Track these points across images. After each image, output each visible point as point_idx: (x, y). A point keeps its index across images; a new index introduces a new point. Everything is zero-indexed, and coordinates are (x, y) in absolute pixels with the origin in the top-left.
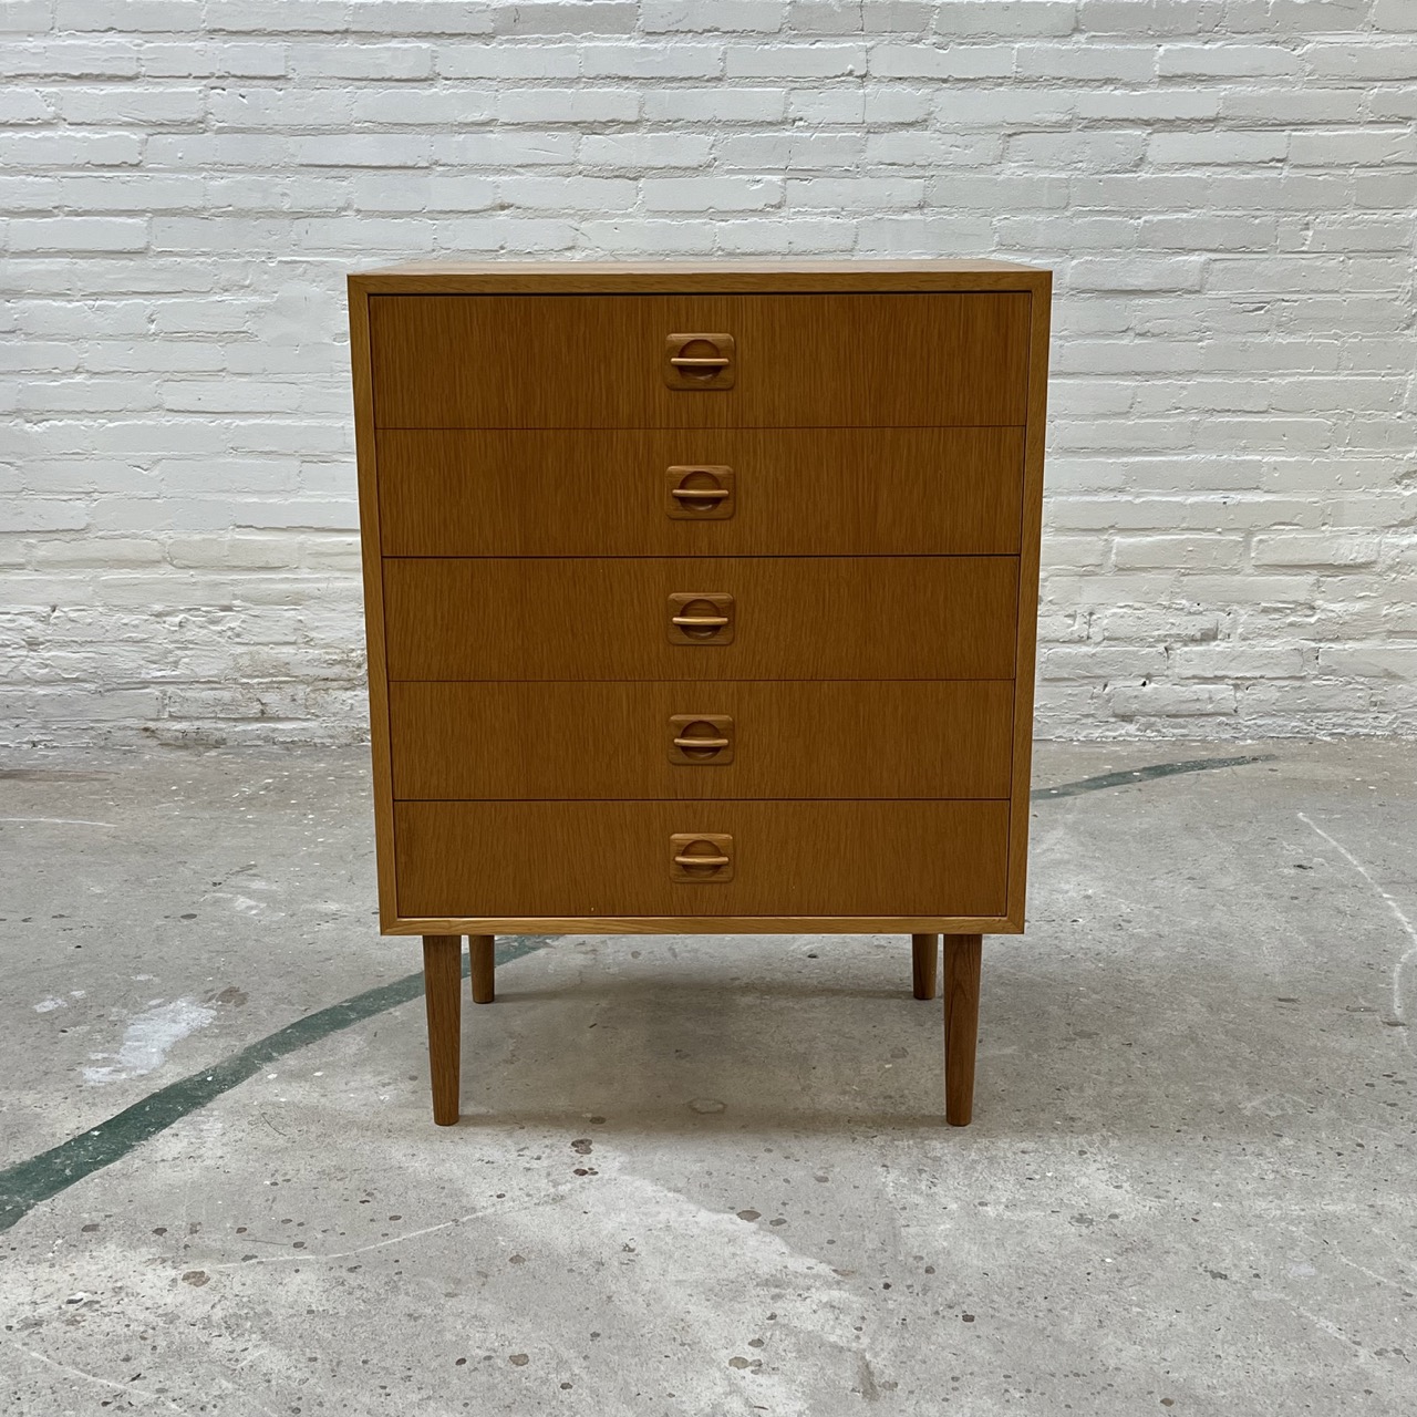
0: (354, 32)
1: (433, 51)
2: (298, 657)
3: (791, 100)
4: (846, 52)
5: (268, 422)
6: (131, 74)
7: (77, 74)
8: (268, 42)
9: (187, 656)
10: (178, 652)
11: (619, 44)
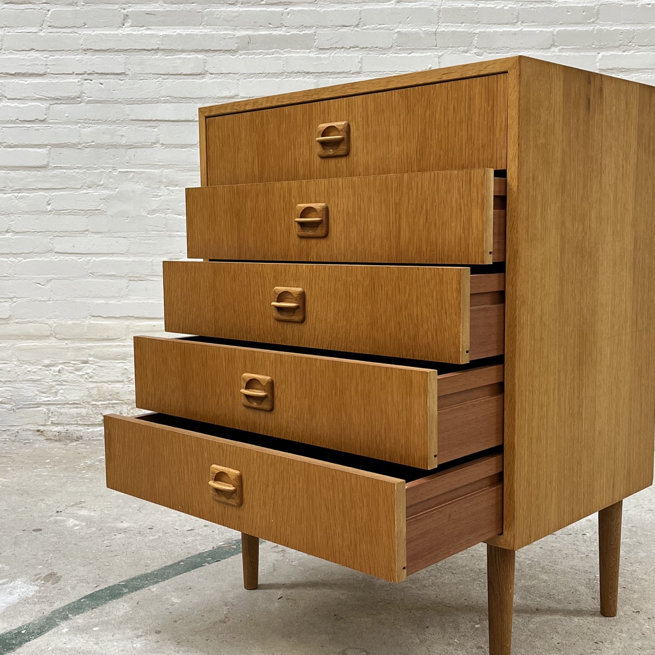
0: (162, 50)
1: (204, 59)
2: (124, 389)
4: (427, 58)
5: (111, 258)
6: (42, 72)
7: (13, 73)
8: (116, 55)
9: (63, 389)
10: (57, 387)
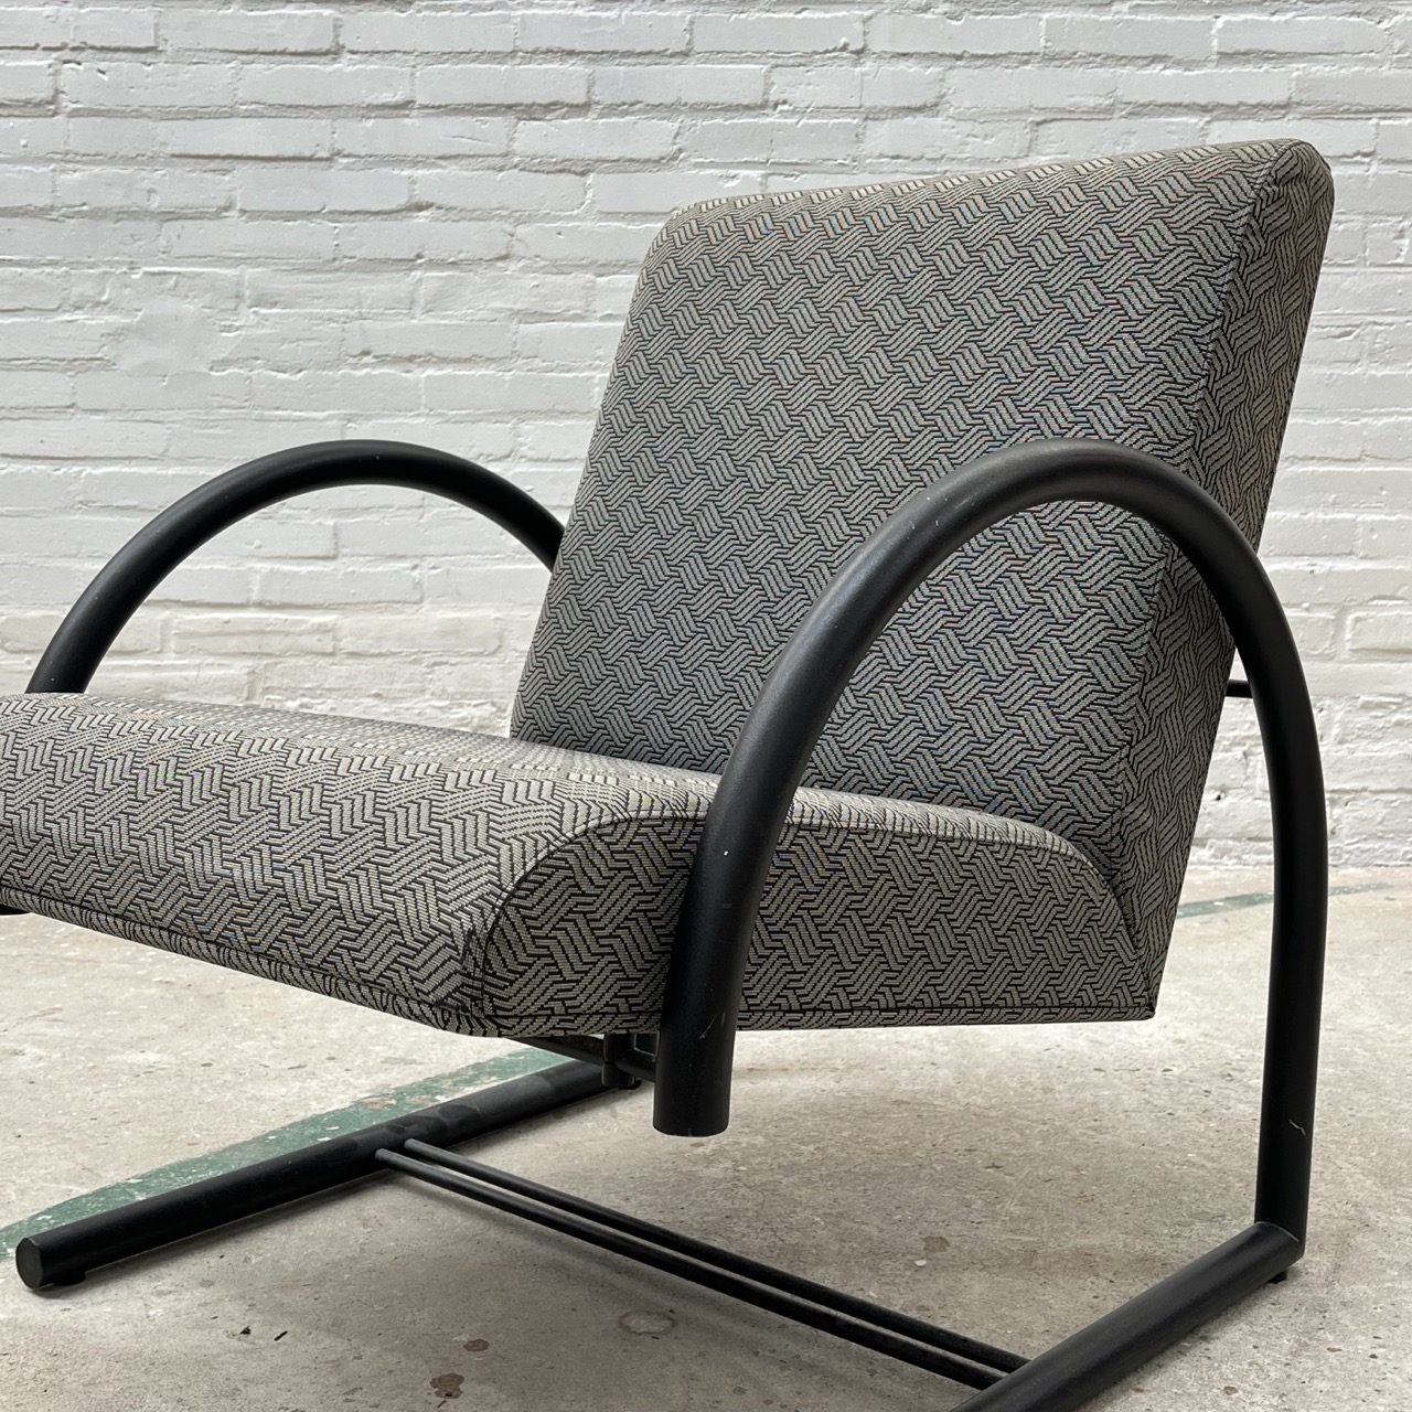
3: (773, 79)
4: (842, 23)
5: (126, 470)
8: (135, 6)
11: (563, 12)
